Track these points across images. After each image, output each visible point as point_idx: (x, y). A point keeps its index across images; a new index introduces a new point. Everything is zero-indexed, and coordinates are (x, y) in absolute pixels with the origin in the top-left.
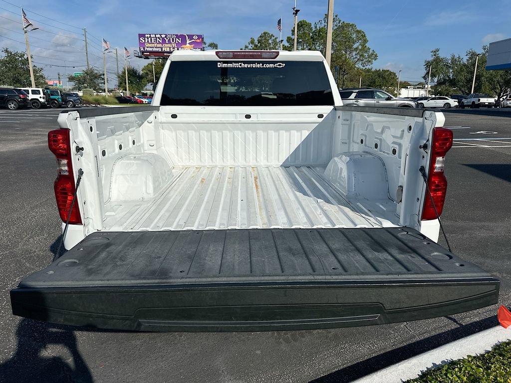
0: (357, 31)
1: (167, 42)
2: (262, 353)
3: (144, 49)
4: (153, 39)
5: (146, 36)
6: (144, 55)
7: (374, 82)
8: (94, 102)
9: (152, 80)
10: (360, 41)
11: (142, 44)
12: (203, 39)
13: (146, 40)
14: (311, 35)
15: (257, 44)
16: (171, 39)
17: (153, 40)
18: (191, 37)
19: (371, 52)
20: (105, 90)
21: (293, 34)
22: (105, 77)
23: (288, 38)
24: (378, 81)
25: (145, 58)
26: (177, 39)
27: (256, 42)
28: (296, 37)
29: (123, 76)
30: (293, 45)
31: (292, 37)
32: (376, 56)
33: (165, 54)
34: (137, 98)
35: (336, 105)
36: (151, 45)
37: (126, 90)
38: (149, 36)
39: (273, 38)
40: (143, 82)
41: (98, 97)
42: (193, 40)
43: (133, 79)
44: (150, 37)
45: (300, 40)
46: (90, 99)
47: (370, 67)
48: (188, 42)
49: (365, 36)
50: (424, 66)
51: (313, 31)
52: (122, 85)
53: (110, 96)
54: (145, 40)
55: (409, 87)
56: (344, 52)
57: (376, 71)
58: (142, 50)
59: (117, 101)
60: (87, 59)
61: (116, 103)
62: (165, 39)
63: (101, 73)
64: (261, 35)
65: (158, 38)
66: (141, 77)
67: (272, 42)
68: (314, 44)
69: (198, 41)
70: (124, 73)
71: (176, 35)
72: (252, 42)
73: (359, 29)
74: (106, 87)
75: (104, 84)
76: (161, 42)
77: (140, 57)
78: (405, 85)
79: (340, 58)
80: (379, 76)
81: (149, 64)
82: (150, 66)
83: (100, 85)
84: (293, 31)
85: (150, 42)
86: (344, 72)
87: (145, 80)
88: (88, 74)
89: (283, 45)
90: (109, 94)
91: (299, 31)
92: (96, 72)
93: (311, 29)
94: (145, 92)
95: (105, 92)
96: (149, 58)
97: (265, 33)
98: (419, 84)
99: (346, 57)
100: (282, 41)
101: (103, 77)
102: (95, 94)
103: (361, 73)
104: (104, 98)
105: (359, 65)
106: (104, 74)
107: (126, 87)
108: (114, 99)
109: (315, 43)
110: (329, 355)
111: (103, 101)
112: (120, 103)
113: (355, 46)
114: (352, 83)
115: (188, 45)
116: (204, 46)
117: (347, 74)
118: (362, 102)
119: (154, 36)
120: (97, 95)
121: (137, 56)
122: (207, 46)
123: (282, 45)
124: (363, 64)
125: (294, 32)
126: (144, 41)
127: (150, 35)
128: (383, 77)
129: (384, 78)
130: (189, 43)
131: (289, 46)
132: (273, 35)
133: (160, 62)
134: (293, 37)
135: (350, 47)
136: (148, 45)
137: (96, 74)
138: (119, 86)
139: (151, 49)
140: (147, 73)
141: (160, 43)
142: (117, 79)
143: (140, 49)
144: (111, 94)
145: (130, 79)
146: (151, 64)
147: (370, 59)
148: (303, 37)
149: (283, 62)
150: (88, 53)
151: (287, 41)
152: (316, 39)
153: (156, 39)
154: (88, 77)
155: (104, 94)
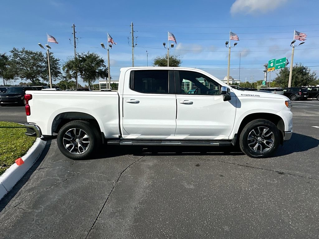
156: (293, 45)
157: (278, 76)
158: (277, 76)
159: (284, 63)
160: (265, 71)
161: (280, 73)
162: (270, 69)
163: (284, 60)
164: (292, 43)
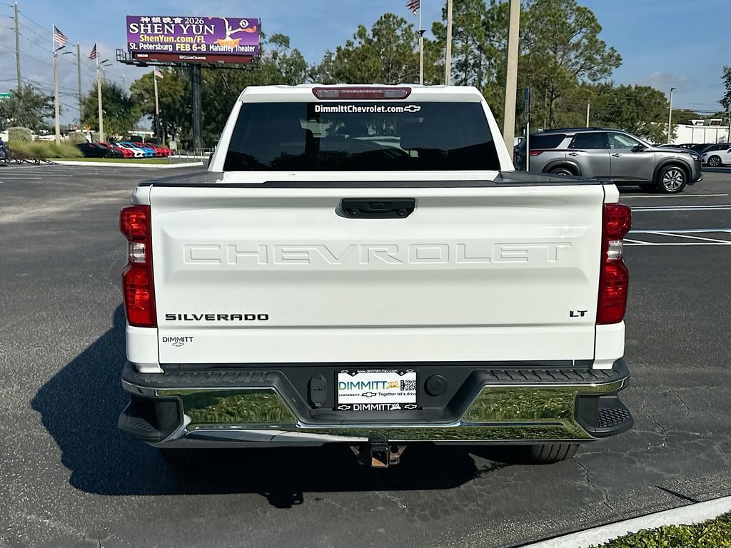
0: (578, 9)
1: (185, 32)
2: (386, 531)
3: (137, 45)
4: (156, 26)
5: (143, 19)
6: (137, 58)
7: (619, 113)
8: (32, 154)
9: (152, 110)
10: (584, 30)
11: (133, 37)
12: (259, 26)
13: (142, 28)
14: (483, 17)
15: (371, 37)
16: (194, 26)
17: (156, 29)
18: (234, 23)
19: (607, 50)
20: (54, 130)
21: (445, 17)
22: (56, 104)
23: (434, 24)
24: (628, 110)
25: (138, 65)
26: (206, 27)
27: (369, 33)
28: (449, 23)
29: (91, 102)
30: (445, 39)
31: (442, 22)
32: (618, 59)
33: (181, 57)
34: (120, 146)
35: (503, 170)
36: (151, 39)
37: (97, 129)
38: (147, 20)
39: (404, 26)
40: (133, 113)
41: (38, 145)
42: (240, 29)
43: (112, 107)
44: (150, 22)
45: (460, 29)
46: (25, 147)
47: (609, 81)
48: (228, 33)
49: (593, 19)
50: (724, 77)
51: (487, 10)
52: (89, 118)
53: (66, 143)
54: (139, 28)
55: (694, 121)
56: (551, 53)
57: (622, 89)
58: (133, 47)
59: (80, 153)
60: (18, 66)
61: (77, 157)
62: (182, 26)
63: (49, 94)
64: (379, 19)
65: (168, 24)
66: (129, 104)
67: (402, 35)
68: (489, 36)
69: (250, 30)
70: (95, 95)
71: (204, 19)
72: (361, 34)
73: (582, 6)
74: (57, 123)
75: (54, 117)
76: (173, 32)
77: (130, 63)
78: (686, 118)
79: (544, 64)
80: (629, 100)
81: (145, 76)
82: (147, 80)
83: (45, 119)
84: (445, 11)
85: (149, 32)
86: (552, 93)
87: (138, 109)
88: (20, 98)
89: (424, 40)
90: (61, 138)
91: (458, 10)
92: (36, 92)
93: (483, 7)
94: (136, 133)
95: (54, 134)
96: (146, 65)
97: (387, 16)
98: (715, 116)
99: (556, 62)
100: (422, 32)
101: (50, 103)
102: (34, 137)
103: (590, 94)
104: (52, 145)
105: (584, 78)
106: (53, 98)
107: (98, 124)
108: (73, 148)
109: (491, 34)
110: (485, 535)
111: (50, 152)
112: (86, 157)
113: (574, 40)
114: (571, 114)
115: (228, 39)
116: (261, 40)
117: (559, 96)
118: (584, 156)
119: (158, 20)
120: (37, 140)
121: (121, 61)
122: (267, 39)
123: (421, 39)
124: (593, 76)
125: (447, 13)
126: (137, 30)
127: (151, 18)
128: (636, 102)
129: (639, 104)
130: (231, 36)
131: (438, 41)
132: (405, 19)
133: (170, 72)
134: (444, 23)
135: (565, 42)
136: (147, 38)
137: (38, 96)
138: (82, 122)
139: (151, 47)
140: (141, 96)
141: (169, 34)
142: (78, 107)
143: (129, 46)
144: (67, 137)
145: (107, 106)
146: (152, 76)
147: (606, 66)
148: (466, 23)
149: (417, 104)
150: (20, 54)
151: (433, 30)
152: (493, 26)
153: (163, 27)
154: (21, 104)
155: (52, 138)
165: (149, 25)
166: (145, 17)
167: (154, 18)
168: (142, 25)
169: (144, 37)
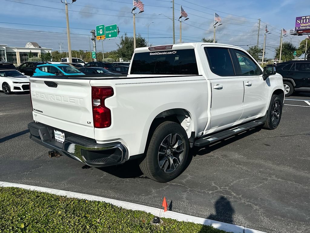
3: (299, 28)
6: (299, 33)
11: (297, 24)
17: (307, 20)
20: (262, 60)
22: (264, 51)
25: (299, 35)
29: (279, 49)
36: (305, 25)
44: (305, 18)
63: (261, 48)
70: (280, 47)
74: (263, 58)
75: (262, 56)
77: (295, 35)
83: (259, 57)
85: (304, 22)
96: (302, 35)
101: (262, 51)
106: (263, 49)
107: (279, 57)
119: (309, 17)
121: (292, 34)
126: (300, 22)
136: (303, 25)
137: (258, 49)
139: (304, 28)
143: (296, 28)
149: (175, 50)
156: (134, 12)
157: (120, 48)
158: (118, 48)
159: (115, 31)
160: (93, 39)
161: (121, 44)
162: (100, 37)
163: (115, 27)
164: (134, 9)
165: (305, 20)
166: (303, 17)
167: (307, 17)
168: (302, 20)
169: (302, 24)
